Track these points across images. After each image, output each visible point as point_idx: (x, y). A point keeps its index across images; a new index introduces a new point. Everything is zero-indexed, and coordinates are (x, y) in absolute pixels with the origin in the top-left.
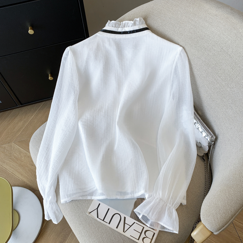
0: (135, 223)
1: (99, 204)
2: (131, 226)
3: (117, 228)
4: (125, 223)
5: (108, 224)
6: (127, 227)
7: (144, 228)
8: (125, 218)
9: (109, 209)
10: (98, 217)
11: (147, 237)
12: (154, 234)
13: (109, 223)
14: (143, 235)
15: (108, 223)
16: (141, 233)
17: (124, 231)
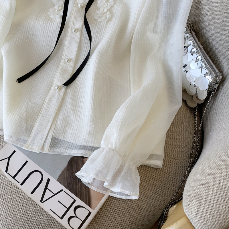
0: (62, 190)
1: (15, 152)
2: (55, 195)
3: (32, 193)
4: (46, 188)
5: (19, 185)
6: (48, 194)
7: (75, 201)
8: (49, 180)
9: (27, 162)
10: (6, 171)
11: (77, 217)
12: (90, 213)
13: (22, 184)
14: (71, 213)
15: (20, 183)
16: (68, 209)
17: (41, 201)
